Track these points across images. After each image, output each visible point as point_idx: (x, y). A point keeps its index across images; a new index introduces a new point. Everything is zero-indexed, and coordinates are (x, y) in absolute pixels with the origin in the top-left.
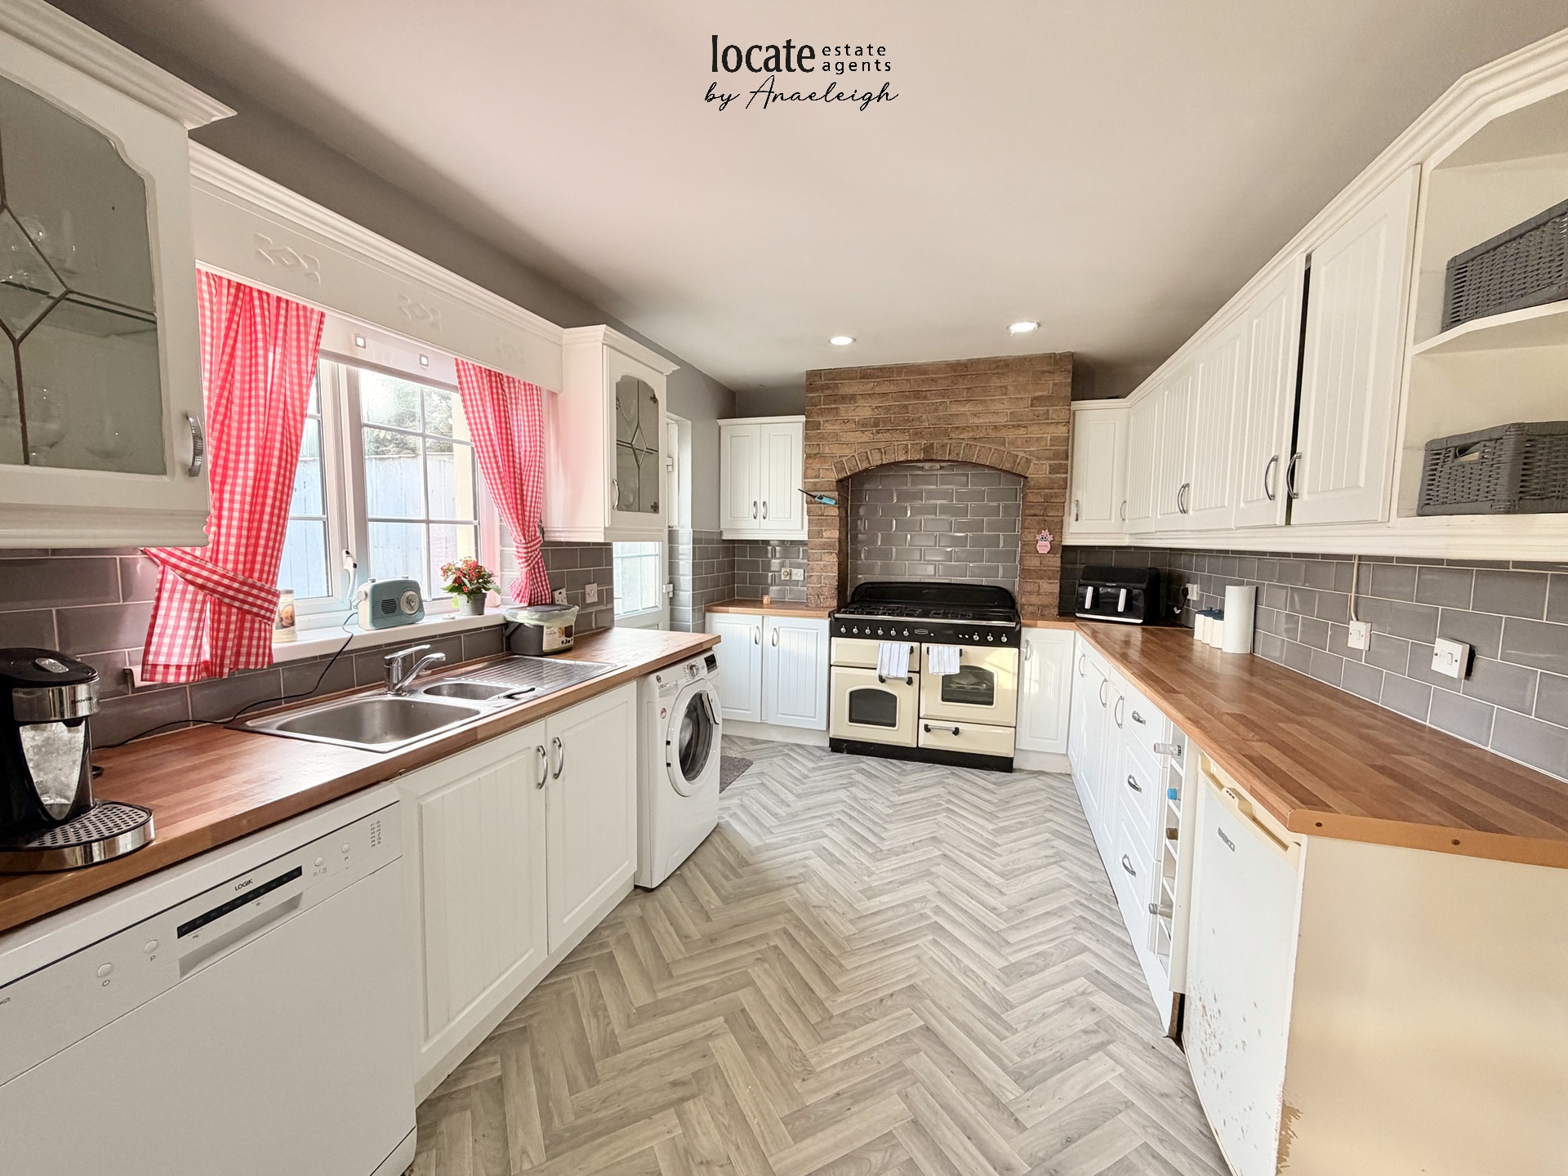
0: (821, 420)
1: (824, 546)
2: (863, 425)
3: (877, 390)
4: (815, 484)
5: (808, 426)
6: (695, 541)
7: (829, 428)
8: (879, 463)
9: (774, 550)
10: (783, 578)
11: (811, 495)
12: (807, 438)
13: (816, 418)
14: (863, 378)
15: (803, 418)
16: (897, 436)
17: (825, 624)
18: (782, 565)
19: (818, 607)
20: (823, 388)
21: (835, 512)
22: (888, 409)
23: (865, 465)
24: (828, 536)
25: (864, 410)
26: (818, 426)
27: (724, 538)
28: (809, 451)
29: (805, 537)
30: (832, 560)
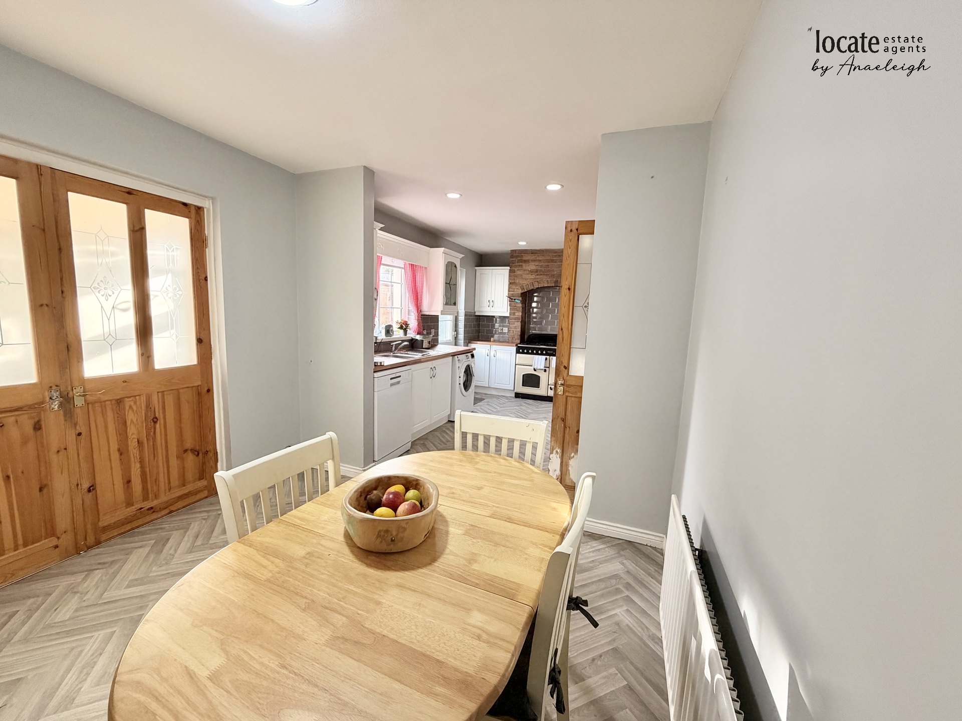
0: (516, 269)
1: (515, 319)
2: (531, 272)
3: (538, 259)
4: (512, 294)
5: (510, 271)
6: (466, 315)
7: (519, 272)
8: (538, 287)
9: (496, 319)
10: (499, 331)
11: (511, 298)
12: (510, 276)
13: (514, 269)
14: (532, 253)
15: (509, 268)
16: (545, 277)
17: (515, 348)
18: (500, 326)
19: (512, 343)
20: (517, 257)
21: (520, 305)
22: (541, 266)
23: (532, 288)
24: (518, 314)
25: (532, 266)
26: (514, 272)
27: (476, 314)
28: (510, 281)
29: (509, 315)
30: (518, 324)
